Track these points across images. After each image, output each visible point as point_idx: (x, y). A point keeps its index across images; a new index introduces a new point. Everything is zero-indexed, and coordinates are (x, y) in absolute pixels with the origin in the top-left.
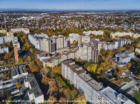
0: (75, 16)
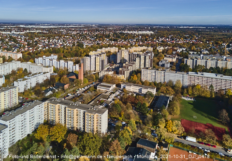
0: (28, 31)
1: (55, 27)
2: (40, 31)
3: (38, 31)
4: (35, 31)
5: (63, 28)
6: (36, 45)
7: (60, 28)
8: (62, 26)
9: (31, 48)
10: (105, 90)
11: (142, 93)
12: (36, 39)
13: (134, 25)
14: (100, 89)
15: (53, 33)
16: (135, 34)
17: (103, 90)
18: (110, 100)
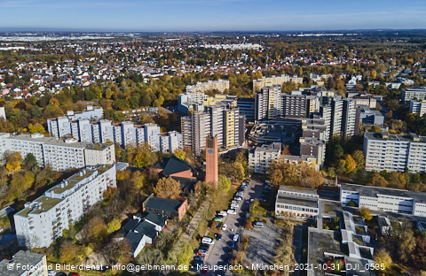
1: (51, 39)
2: (23, 48)
3: (17, 48)
4: (10, 48)
5: (73, 42)
6: (27, 79)
7: (65, 41)
8: (68, 38)
9: (17, 90)
10: (301, 213)
11: (416, 214)
12: (21, 66)
13: (210, 33)
14: (285, 210)
15: (54, 52)
16: (228, 49)
17: (297, 212)
18: (355, 255)
